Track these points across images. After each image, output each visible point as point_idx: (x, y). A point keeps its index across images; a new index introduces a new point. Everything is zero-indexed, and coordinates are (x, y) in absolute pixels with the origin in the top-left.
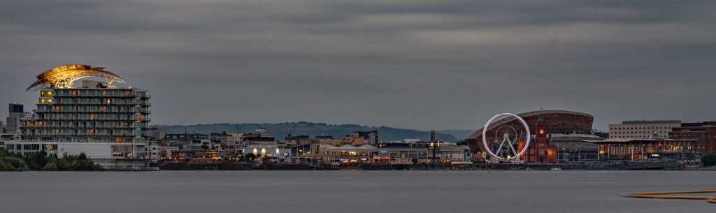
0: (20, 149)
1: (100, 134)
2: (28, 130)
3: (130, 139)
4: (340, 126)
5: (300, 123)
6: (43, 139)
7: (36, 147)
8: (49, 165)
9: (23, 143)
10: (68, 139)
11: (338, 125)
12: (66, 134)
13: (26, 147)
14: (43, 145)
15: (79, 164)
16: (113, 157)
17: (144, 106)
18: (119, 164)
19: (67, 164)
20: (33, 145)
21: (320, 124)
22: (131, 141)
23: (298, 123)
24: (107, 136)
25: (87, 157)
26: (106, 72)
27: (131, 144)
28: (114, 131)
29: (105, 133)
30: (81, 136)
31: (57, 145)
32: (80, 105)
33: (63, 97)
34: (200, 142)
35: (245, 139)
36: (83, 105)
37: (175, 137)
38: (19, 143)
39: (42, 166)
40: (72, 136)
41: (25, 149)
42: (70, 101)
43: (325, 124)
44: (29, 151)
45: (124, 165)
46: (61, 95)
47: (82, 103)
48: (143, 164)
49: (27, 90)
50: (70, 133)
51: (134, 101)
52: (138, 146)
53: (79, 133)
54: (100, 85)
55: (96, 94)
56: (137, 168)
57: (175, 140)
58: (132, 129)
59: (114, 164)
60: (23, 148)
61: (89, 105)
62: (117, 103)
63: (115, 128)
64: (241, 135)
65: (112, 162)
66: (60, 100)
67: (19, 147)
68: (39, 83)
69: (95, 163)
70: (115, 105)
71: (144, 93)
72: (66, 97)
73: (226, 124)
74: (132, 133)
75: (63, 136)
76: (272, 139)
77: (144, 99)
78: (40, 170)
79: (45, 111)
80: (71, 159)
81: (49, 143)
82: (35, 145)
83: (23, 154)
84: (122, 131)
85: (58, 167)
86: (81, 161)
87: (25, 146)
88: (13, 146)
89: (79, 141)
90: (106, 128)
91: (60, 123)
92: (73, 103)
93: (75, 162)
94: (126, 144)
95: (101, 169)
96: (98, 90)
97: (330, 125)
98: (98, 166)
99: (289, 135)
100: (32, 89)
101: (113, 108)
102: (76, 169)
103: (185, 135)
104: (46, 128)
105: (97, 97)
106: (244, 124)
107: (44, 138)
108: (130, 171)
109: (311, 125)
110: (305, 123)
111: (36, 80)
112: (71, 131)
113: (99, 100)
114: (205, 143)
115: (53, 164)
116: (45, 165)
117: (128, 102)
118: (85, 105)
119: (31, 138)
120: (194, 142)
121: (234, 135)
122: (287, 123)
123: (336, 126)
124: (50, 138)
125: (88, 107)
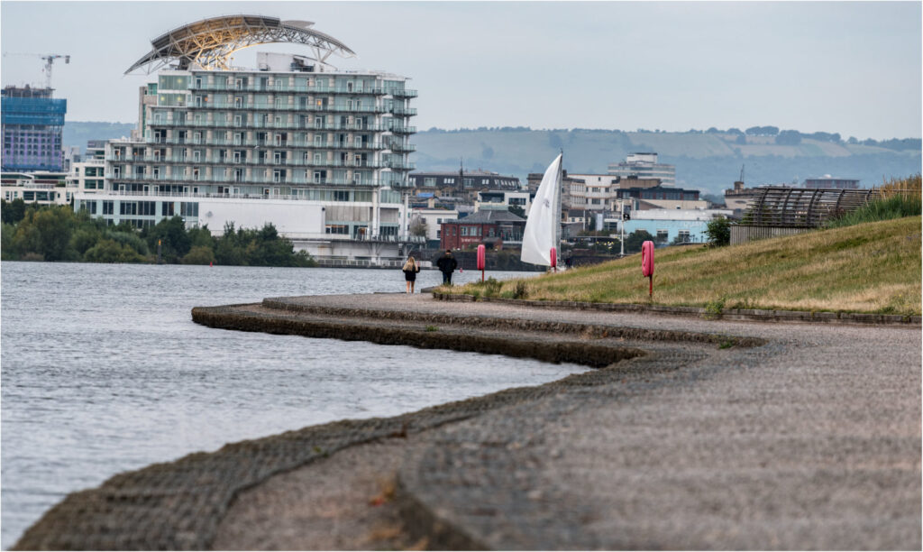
0: (111, 212)
1: (296, 180)
2: (128, 168)
3: (366, 192)
4: (884, 144)
5: (756, 130)
6: (162, 189)
7: (149, 208)
8: (195, 251)
9: (118, 198)
10: (222, 190)
11: (879, 139)
12: (216, 179)
13: (125, 207)
14: (165, 204)
15: (263, 250)
16: (325, 236)
17: (401, 116)
18: (338, 252)
19: (237, 251)
20: (141, 203)
21: (821, 136)
22: (370, 199)
23: (749, 131)
24: (312, 185)
25: (280, 235)
26: (314, 34)
27: (369, 204)
28: (329, 173)
29: (309, 178)
30: (251, 183)
31: (196, 205)
32: (253, 111)
33: (213, 92)
34: (501, 197)
35: (620, 193)
36: (260, 110)
37: (431, 183)
38: (108, 198)
39: (181, 254)
40: (231, 183)
41: (122, 212)
42: (229, 102)
43: (836, 137)
44: (131, 217)
45: (350, 254)
46: (208, 87)
47: (257, 107)
48: (394, 254)
49: (126, 73)
50: (227, 176)
51: (379, 104)
52: (382, 209)
53: (247, 177)
54: (298, 64)
55: (291, 85)
56: (379, 263)
57: (431, 189)
58: (372, 169)
59: (326, 252)
60: (117, 208)
61: (273, 111)
62: (338, 109)
63: (332, 167)
64: (607, 181)
65: (323, 246)
66: (205, 97)
67: (108, 207)
68: (156, 57)
69: (297, 250)
70: (334, 113)
71: (402, 83)
72: (220, 92)
73: (520, 129)
74: (370, 177)
75: (210, 184)
76: (695, 195)
77: (402, 98)
78: (175, 262)
79: (169, 122)
80: (244, 238)
81: (177, 200)
82: (147, 203)
83: (117, 222)
84: (349, 173)
85: (216, 257)
86: (267, 242)
87: (122, 205)
88: (94, 204)
89: (247, 197)
90: (312, 167)
91: (204, 154)
92: (235, 106)
93: (252, 246)
94: (357, 204)
95: (310, 264)
96: (295, 76)
97: (853, 140)
98: (304, 255)
99: (737, 184)
100: (138, 70)
101: (329, 119)
102: (255, 262)
103: (460, 178)
104: (171, 163)
105: (294, 93)
106: (576, 130)
107: (165, 188)
108: (365, 267)
109: (792, 137)
110: (771, 130)
111: (150, 48)
112: (229, 170)
113: (297, 99)
114: (514, 201)
115: (206, 248)
116: (187, 250)
117: (365, 106)
118: (264, 112)
119: (136, 187)
120: (486, 197)
121: (591, 181)
122: (713, 130)
123: (870, 142)
124: (180, 188)
125: (270, 116)
